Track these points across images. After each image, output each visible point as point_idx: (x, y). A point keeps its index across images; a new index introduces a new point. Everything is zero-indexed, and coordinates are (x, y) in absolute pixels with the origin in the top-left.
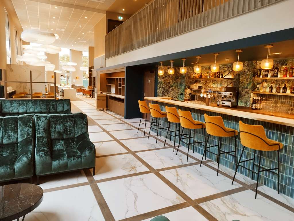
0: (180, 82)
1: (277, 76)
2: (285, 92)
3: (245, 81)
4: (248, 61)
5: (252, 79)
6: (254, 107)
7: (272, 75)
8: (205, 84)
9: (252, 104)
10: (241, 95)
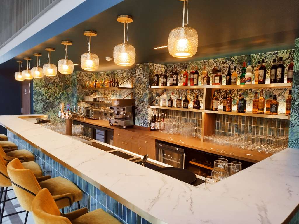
0: (71, 93)
1: (176, 85)
2: (186, 106)
3: (141, 91)
4: (143, 63)
5: (148, 88)
6: (153, 127)
7: (171, 82)
8: (104, 95)
9: (151, 123)
10: (138, 110)
